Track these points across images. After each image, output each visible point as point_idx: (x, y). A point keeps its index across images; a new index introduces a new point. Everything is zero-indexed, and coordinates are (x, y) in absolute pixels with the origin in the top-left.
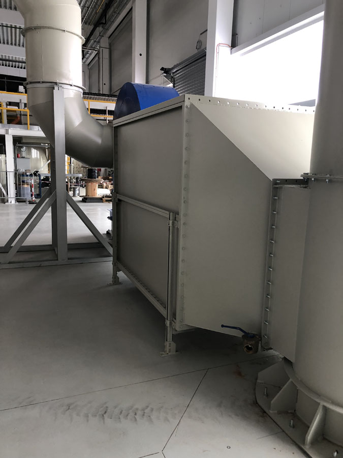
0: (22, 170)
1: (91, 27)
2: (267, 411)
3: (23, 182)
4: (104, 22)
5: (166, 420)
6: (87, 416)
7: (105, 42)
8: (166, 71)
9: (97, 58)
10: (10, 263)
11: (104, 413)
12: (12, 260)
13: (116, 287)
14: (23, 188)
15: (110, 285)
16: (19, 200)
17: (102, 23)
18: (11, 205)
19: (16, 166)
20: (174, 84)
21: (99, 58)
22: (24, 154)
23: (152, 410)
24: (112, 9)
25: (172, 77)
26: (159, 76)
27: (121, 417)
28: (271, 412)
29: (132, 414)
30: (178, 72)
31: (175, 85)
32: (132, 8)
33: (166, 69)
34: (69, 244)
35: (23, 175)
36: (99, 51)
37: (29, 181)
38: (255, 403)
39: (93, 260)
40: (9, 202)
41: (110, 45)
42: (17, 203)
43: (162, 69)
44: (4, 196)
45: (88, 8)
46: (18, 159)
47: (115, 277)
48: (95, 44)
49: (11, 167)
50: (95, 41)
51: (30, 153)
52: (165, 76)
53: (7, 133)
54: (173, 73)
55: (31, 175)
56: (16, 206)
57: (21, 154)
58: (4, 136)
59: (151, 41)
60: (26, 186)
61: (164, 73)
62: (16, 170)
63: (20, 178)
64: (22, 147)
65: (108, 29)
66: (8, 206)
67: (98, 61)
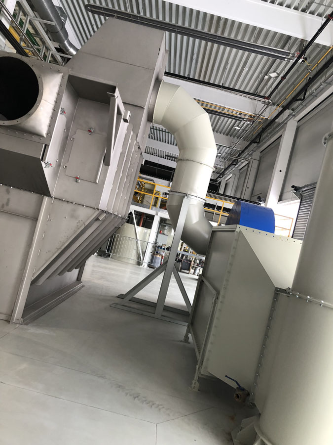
0: (160, 243)
1: (248, 143)
2: (233, 439)
3: (157, 252)
4: (258, 141)
5: (169, 415)
6: (127, 394)
7: (257, 155)
8: (296, 188)
9: (246, 167)
10: (123, 306)
11: (136, 397)
12: (125, 304)
13: (185, 344)
14: (156, 258)
15: (181, 341)
16: (150, 266)
17: (256, 142)
18: (143, 268)
19: (156, 240)
20: (301, 200)
21: (248, 167)
22: (166, 232)
23: (163, 407)
24: (266, 134)
25: (301, 194)
26: (289, 192)
27: (145, 402)
28: (235, 441)
29: (151, 404)
30: (307, 191)
31: (302, 202)
32: (281, 136)
33: (296, 187)
34: (165, 306)
35: (158, 247)
36: (249, 162)
37: (162, 253)
38: (230, 434)
39: (177, 322)
40: (143, 265)
41: (260, 157)
42: (148, 268)
43: (293, 187)
44: (140, 260)
45: (246, 131)
46: (159, 235)
47: (187, 337)
48: (248, 156)
49: (152, 239)
50: (248, 154)
51: (170, 231)
52: (294, 193)
53: (157, 215)
54: (302, 191)
55: (164, 249)
56: (147, 270)
57: (163, 231)
58: (154, 216)
59: (293, 161)
60: (158, 256)
61: (294, 190)
62: (156, 243)
63: (156, 249)
64: (165, 226)
65: (260, 147)
66: (141, 268)
67: (246, 170)
